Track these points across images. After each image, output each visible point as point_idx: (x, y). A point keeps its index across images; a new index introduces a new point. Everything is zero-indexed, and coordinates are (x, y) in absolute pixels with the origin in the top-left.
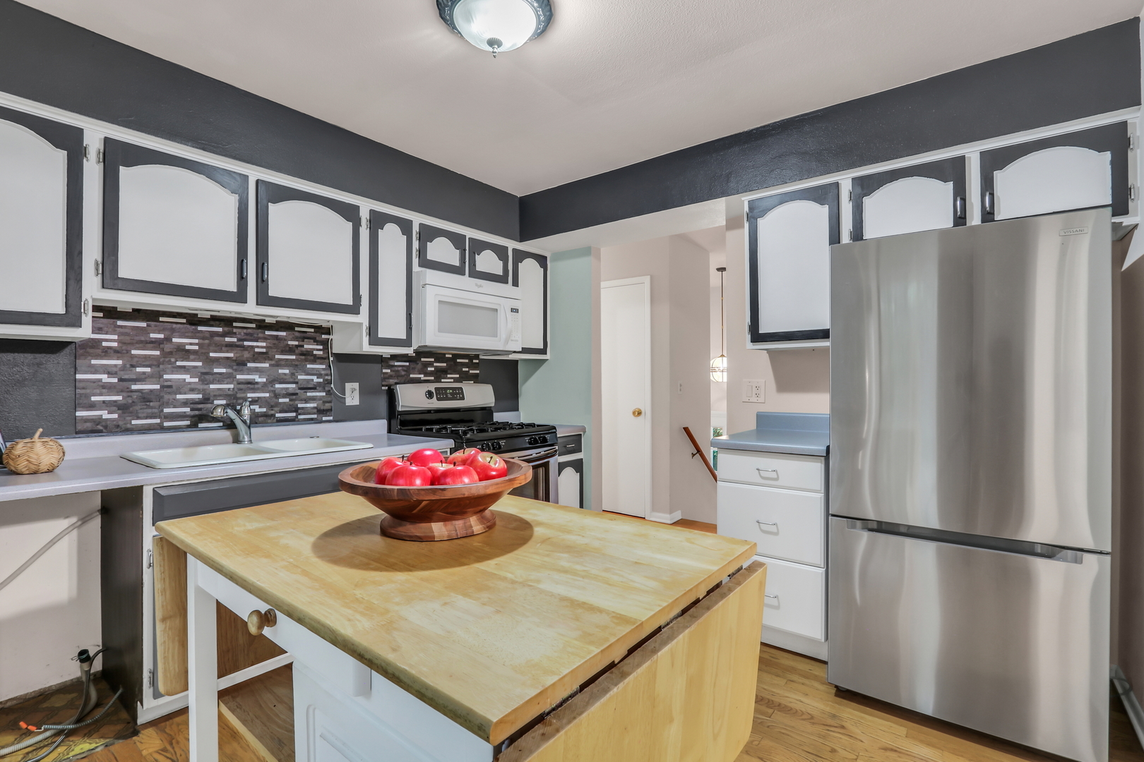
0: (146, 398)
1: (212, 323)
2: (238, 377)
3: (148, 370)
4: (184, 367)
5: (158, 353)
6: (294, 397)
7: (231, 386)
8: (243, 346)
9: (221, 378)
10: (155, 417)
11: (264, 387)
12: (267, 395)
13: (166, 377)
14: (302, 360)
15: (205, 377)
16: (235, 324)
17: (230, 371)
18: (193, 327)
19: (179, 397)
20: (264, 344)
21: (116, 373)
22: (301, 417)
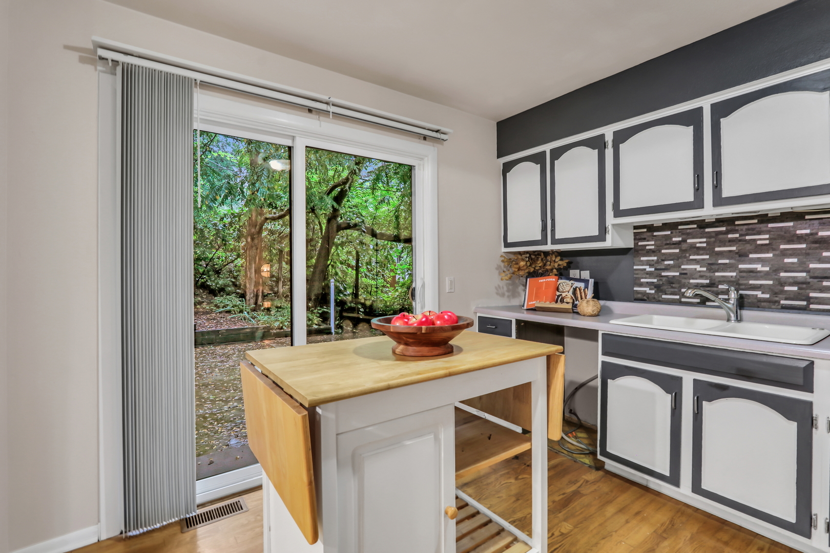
0: (671, 281)
1: (717, 224)
2: (741, 266)
3: (671, 262)
4: (695, 260)
5: (677, 251)
6: (804, 286)
7: (734, 274)
8: (746, 240)
9: (725, 267)
10: (676, 295)
11: (766, 275)
12: (771, 282)
13: (683, 267)
14: (816, 248)
15: (712, 267)
16: (737, 223)
17: (733, 261)
18: (702, 230)
19: (692, 281)
20: (767, 236)
21: (653, 265)
22: (812, 306)
